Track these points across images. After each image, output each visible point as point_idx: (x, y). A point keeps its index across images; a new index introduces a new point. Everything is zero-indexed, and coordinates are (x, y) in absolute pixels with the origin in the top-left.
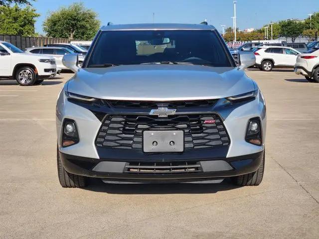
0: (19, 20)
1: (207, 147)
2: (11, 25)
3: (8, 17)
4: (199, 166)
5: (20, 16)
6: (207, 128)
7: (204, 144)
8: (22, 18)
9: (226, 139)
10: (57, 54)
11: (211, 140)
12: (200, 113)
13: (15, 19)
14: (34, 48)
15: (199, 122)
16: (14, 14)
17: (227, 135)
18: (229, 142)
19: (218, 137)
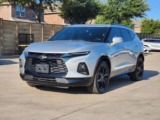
0: (153, 26)
1: (59, 72)
2: (149, 28)
3: (147, 25)
4: (55, 80)
5: (153, 24)
6: (59, 65)
7: (58, 71)
8: (154, 25)
9: (67, 70)
10: (157, 43)
11: (60, 70)
12: (57, 58)
13: (151, 25)
14: (146, 39)
15: (56, 62)
16: (150, 23)
17: (67, 69)
18: (68, 71)
19: (63, 69)
